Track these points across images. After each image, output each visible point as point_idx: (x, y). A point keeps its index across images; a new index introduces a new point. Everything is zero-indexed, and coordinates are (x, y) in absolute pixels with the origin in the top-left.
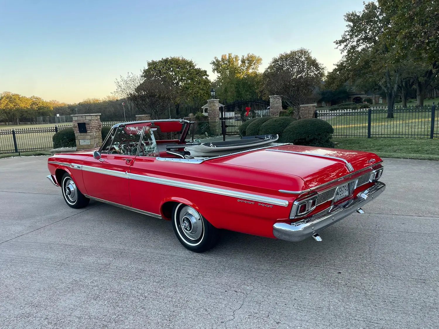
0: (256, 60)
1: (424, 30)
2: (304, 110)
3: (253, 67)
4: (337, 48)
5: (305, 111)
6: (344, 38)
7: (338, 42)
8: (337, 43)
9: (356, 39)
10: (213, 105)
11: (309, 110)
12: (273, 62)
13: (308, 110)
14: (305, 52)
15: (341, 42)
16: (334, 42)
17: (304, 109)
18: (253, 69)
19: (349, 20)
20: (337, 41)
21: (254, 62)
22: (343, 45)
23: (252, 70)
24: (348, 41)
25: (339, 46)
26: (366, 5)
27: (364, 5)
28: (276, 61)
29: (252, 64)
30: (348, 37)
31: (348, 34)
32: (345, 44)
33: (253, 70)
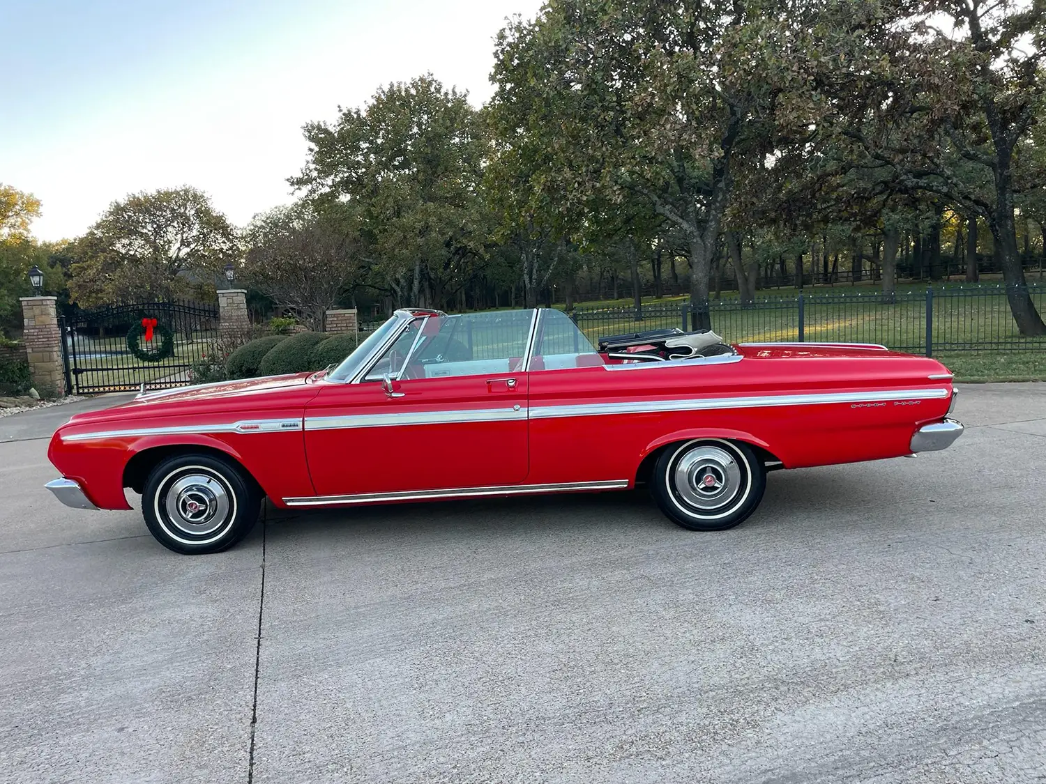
0: (23, 203)
1: (577, 179)
2: (337, 322)
3: (12, 221)
4: (293, 194)
5: (339, 325)
6: (307, 175)
7: (295, 180)
8: (292, 184)
9: (329, 181)
10: (42, 312)
11: (347, 321)
12: (111, 213)
13: (344, 322)
14: (195, 196)
15: (300, 182)
16: (288, 180)
17: (335, 319)
18: (12, 226)
19: (311, 139)
20: (292, 177)
21: (18, 207)
22: (305, 190)
23: (8, 229)
24: (314, 182)
25: (298, 191)
26: (344, 114)
27: (341, 114)
28: (118, 210)
29: (10, 214)
30: (315, 174)
31: (316, 169)
32: (309, 187)
33: (13, 231)
